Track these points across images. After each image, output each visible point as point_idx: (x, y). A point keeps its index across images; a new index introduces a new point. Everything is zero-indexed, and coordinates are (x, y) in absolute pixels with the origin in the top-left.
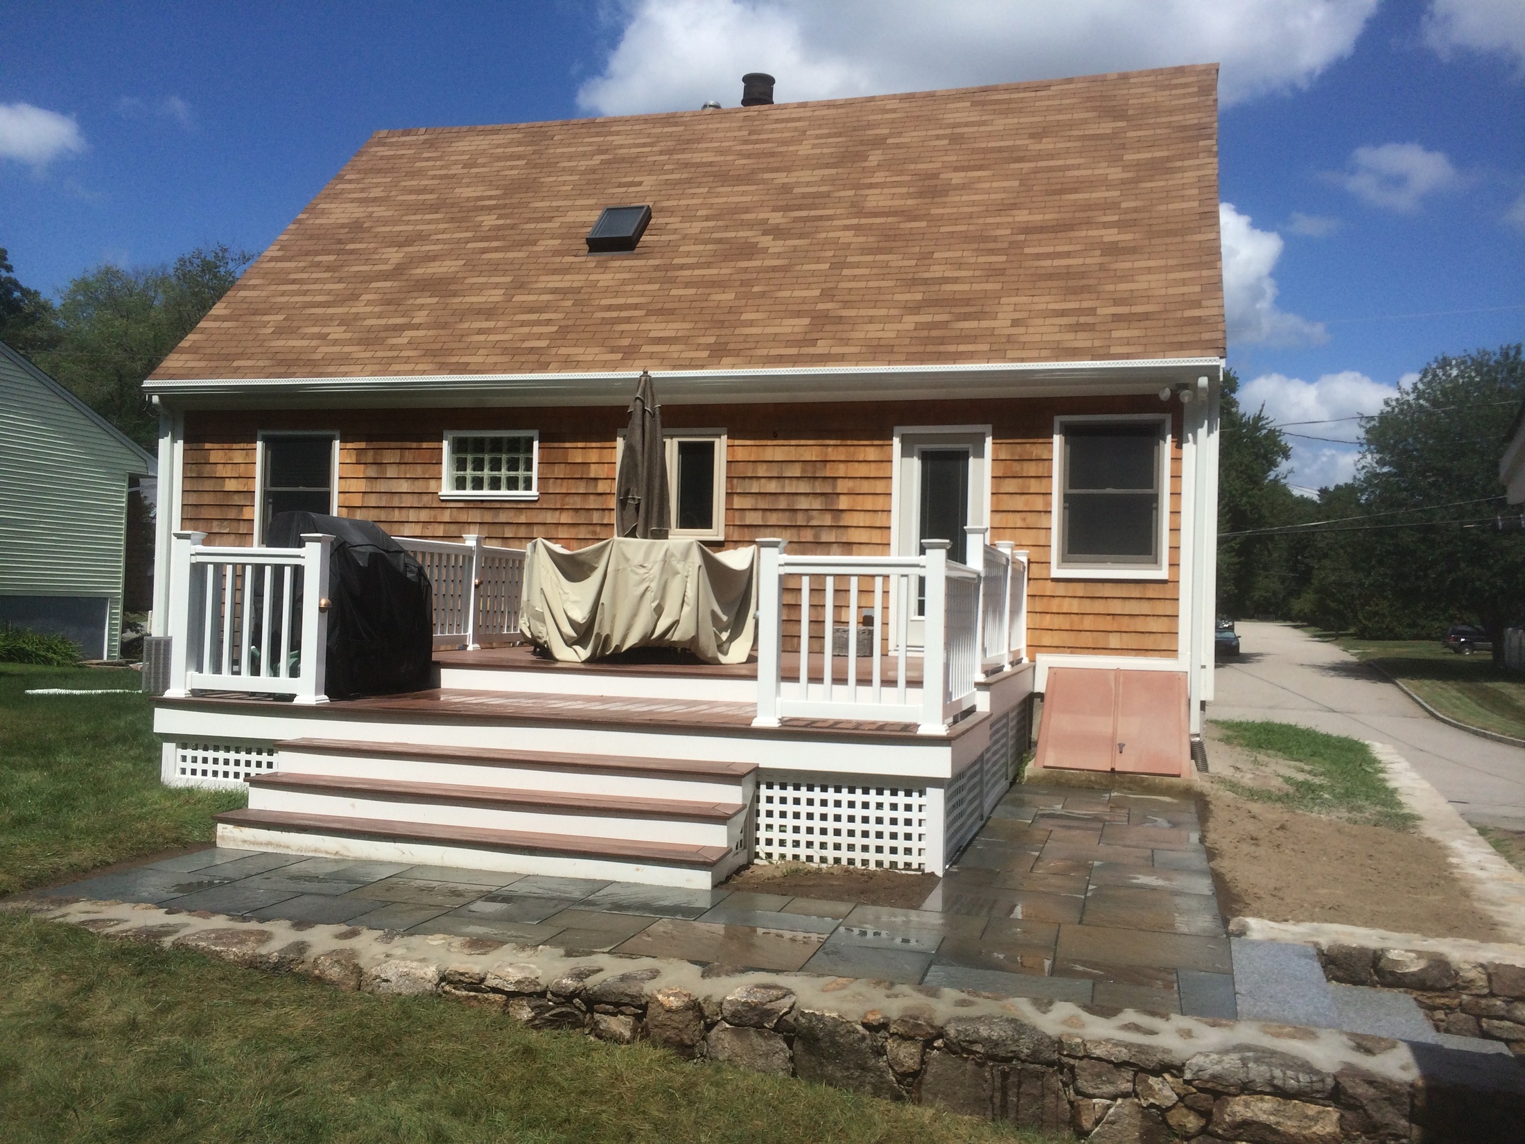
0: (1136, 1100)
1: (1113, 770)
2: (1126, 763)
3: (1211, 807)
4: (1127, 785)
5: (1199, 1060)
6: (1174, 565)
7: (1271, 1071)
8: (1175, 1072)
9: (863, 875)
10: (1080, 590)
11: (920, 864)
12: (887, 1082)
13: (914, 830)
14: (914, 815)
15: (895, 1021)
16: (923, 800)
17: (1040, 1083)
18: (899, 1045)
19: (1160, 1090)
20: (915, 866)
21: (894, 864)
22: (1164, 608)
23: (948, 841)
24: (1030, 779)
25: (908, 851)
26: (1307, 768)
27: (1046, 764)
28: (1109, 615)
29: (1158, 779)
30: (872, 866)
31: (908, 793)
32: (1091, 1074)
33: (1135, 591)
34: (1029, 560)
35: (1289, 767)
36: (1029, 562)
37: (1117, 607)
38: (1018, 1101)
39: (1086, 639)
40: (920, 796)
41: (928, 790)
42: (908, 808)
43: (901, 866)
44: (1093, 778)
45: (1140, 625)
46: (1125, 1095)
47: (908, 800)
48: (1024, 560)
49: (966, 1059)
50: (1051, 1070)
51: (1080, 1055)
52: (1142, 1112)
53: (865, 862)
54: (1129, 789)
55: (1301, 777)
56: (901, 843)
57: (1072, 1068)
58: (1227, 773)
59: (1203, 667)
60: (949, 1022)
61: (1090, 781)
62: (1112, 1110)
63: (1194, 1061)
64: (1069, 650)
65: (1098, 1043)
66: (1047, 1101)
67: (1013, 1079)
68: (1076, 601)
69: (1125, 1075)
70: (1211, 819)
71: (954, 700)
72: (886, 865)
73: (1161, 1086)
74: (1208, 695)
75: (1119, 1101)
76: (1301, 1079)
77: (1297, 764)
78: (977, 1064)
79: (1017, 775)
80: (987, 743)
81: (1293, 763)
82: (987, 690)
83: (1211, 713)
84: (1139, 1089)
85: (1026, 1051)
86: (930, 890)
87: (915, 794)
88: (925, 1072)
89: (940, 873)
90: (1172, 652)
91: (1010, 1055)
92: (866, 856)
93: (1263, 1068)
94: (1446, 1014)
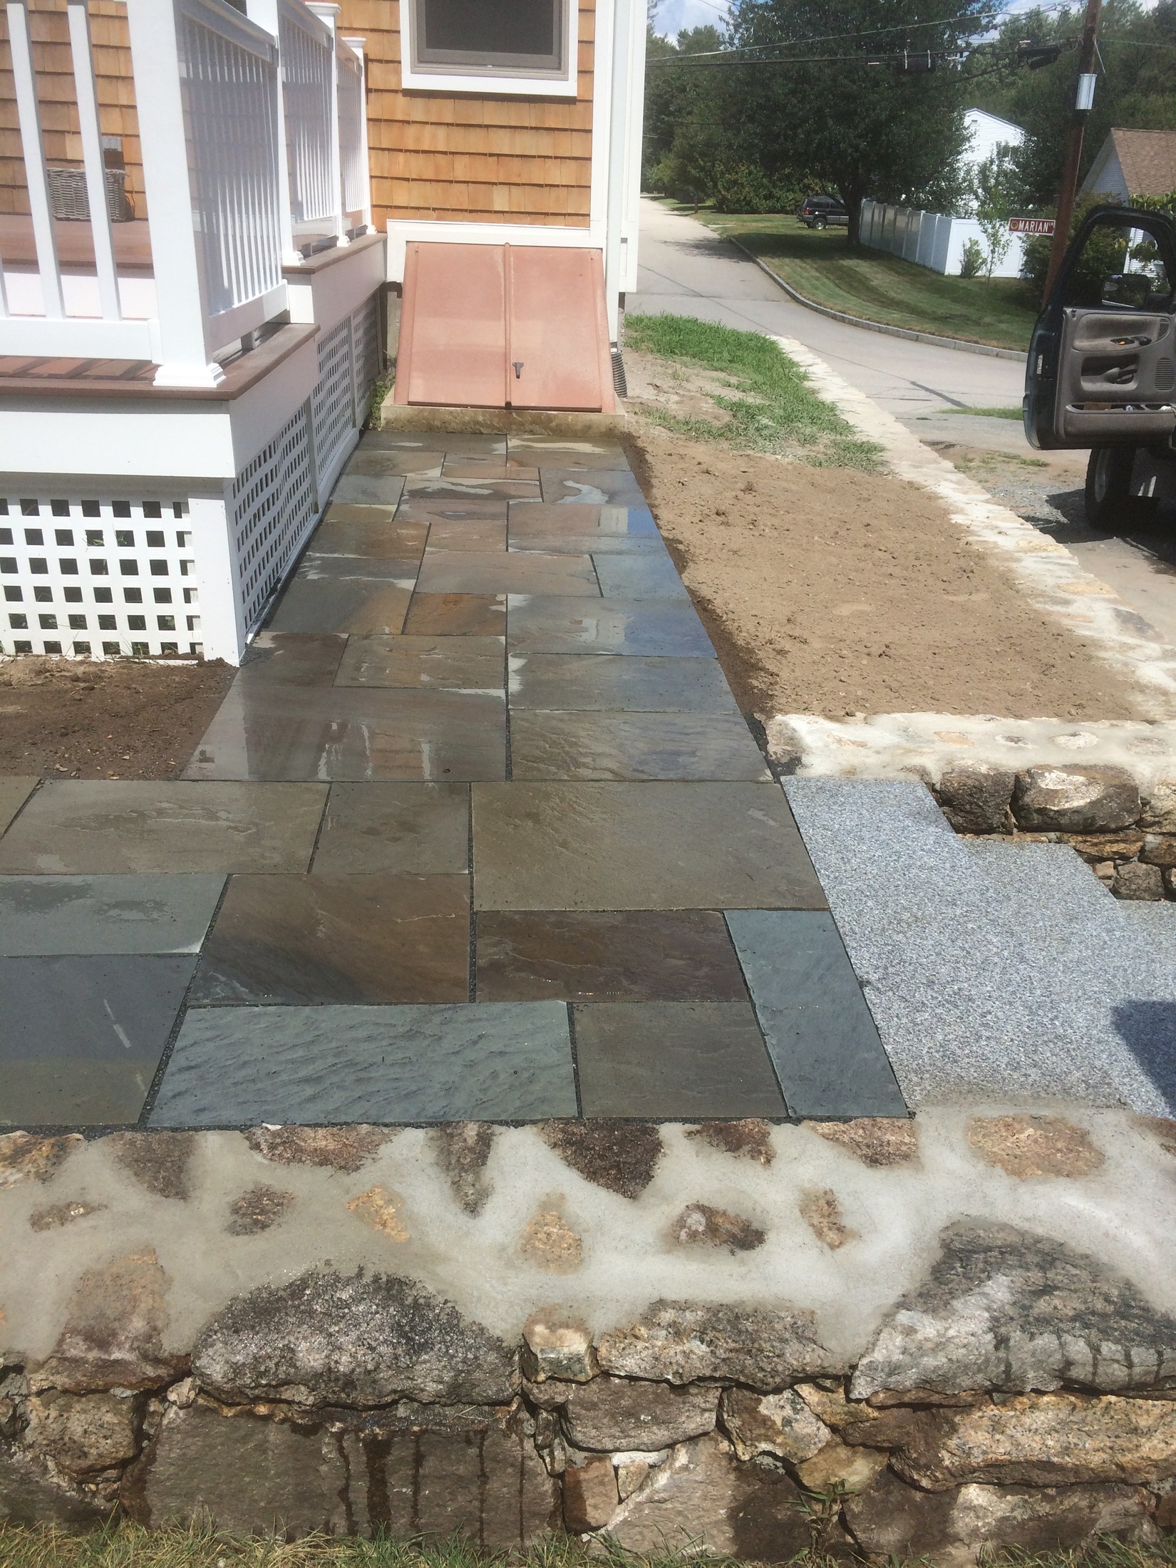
0: (725, 1446)
1: (508, 405)
2: (527, 394)
3: (648, 457)
4: (528, 427)
5: (889, 1348)
6: (586, 72)
7: (1062, 1346)
8: (828, 1383)
9: (76, 679)
10: (448, 111)
11: (193, 646)
12: (47, 1491)
13: (173, 580)
14: (170, 553)
15: (40, 1366)
16: (184, 523)
17: (473, 1451)
18: (67, 1408)
19: (787, 1422)
20: (184, 649)
21: (140, 648)
22: (569, 146)
23: (243, 594)
24: (388, 422)
25: (165, 623)
26: (734, 380)
27: (412, 399)
28: (491, 155)
29: (571, 417)
30: (98, 654)
31: (152, 510)
32: (613, 1416)
33: (528, 116)
34: (366, 56)
35: (713, 380)
36: (367, 59)
37: (503, 143)
38: (416, 1492)
39: (459, 195)
40: (178, 515)
41: (192, 502)
42: (155, 539)
43: (155, 650)
44: (480, 418)
45: (536, 173)
46: (692, 1440)
47: (154, 524)
48: (359, 53)
49: (266, 1419)
50: (502, 1414)
51: (582, 1378)
52: (735, 1469)
53: (81, 647)
54: (532, 432)
55: (735, 396)
56: (149, 609)
57: (561, 1410)
58: (648, 395)
59: (624, 240)
60: (205, 1338)
61: (478, 423)
62: (662, 1479)
63: (878, 1355)
64: (435, 214)
65: (625, 1335)
66: (494, 1485)
67: (400, 1452)
68: (442, 132)
69: (699, 1400)
70: (654, 481)
71: (236, 305)
72: (126, 650)
73: (788, 1411)
74: (630, 285)
75: (682, 1457)
76: (1136, 1360)
77: (722, 375)
78: (296, 1428)
79: (370, 416)
80: (314, 378)
81: (715, 374)
82: (307, 282)
83: (633, 309)
84: (733, 1423)
85: (432, 1387)
86: (214, 707)
87: (167, 513)
88: (152, 1459)
89: (234, 660)
90: (581, 218)
91: (389, 1399)
92: (81, 635)
93: (1046, 1341)
94: (1115, 867)
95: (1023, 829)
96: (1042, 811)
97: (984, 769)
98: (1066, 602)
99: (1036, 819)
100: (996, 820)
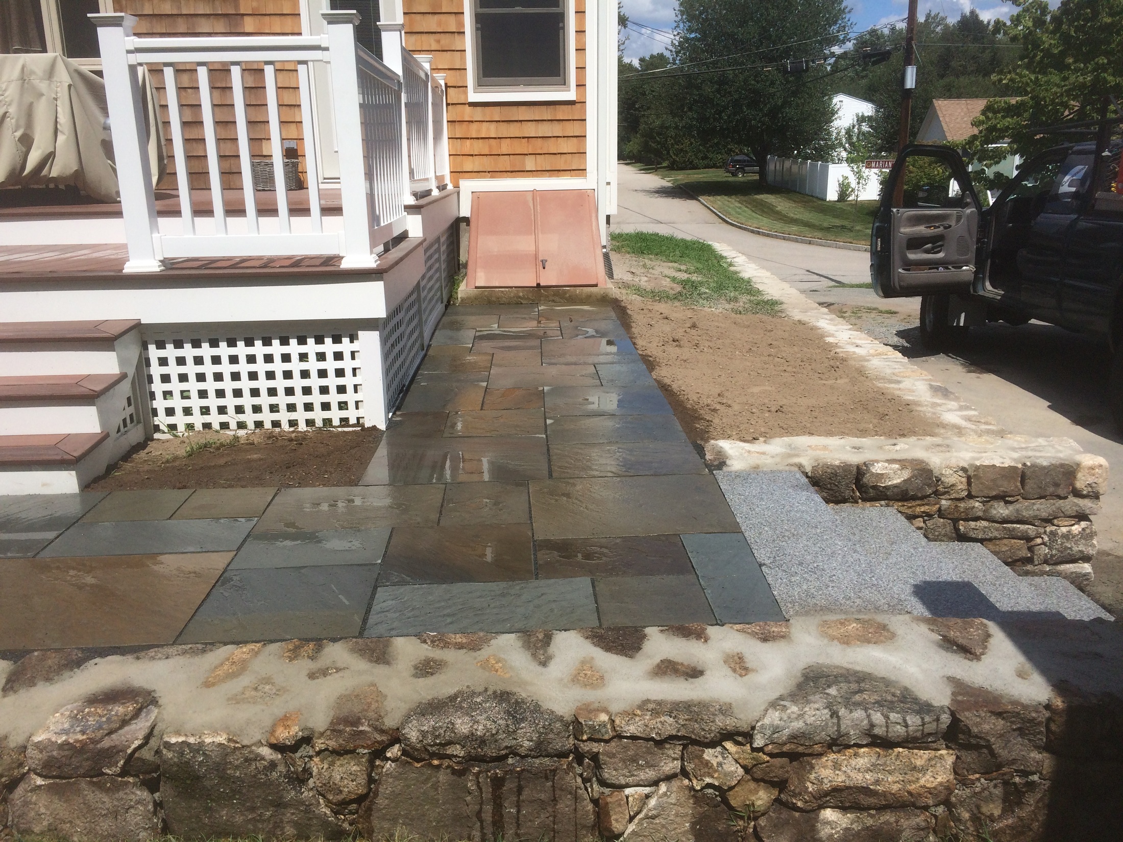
0: (686, 782)
1: (538, 285)
2: (549, 278)
3: (629, 312)
4: (551, 298)
5: (773, 718)
6: (581, 85)
7: (869, 716)
8: (740, 739)
9: (291, 440)
10: (496, 113)
11: (358, 419)
12: (318, 817)
13: (348, 381)
14: (347, 364)
15: (322, 734)
16: (355, 346)
17: (549, 784)
18: (332, 764)
19: (720, 764)
20: (353, 421)
21: (328, 422)
22: (572, 129)
23: (388, 387)
24: (462, 300)
25: (343, 406)
26: (683, 267)
27: (478, 284)
28: (524, 138)
29: (578, 290)
30: (302, 427)
31: (337, 340)
32: (624, 761)
33: (546, 113)
34: (446, 84)
35: (669, 268)
36: (447, 86)
37: (530, 130)
38: (518, 811)
39: (504, 163)
40: (352, 341)
41: (360, 333)
42: (338, 356)
43: (336, 422)
44: (521, 294)
45: (552, 147)
46: (669, 778)
47: (338, 348)
48: (442, 83)
49: (438, 767)
50: (564, 763)
51: (606, 737)
52: (693, 796)
53: (293, 423)
54: (554, 301)
55: (684, 276)
56: (333, 398)
57: (595, 757)
58: (628, 278)
59: (608, 183)
60: (407, 719)
61: (520, 297)
62: (653, 802)
63: (767, 721)
64: (489, 175)
65: (630, 715)
66: (560, 806)
67: (510, 785)
68: (493, 126)
69: (671, 752)
70: (633, 325)
71: (382, 224)
72: (319, 423)
73: (720, 759)
74: (612, 209)
75: (663, 788)
76: (909, 722)
77: (676, 265)
78: (454, 772)
79: (451, 297)
80: (423, 270)
81: (671, 264)
82: (419, 213)
83: (614, 227)
84: (690, 767)
85: (527, 744)
86: (373, 451)
87: (346, 340)
88: (376, 794)
89: (382, 426)
90: (581, 171)
91: (503, 752)
92: (293, 416)
93: (859, 714)
94: (924, 522)
95: (865, 500)
96: (875, 487)
97: (837, 463)
98: (899, 382)
99: (872, 493)
100: (847, 493)
